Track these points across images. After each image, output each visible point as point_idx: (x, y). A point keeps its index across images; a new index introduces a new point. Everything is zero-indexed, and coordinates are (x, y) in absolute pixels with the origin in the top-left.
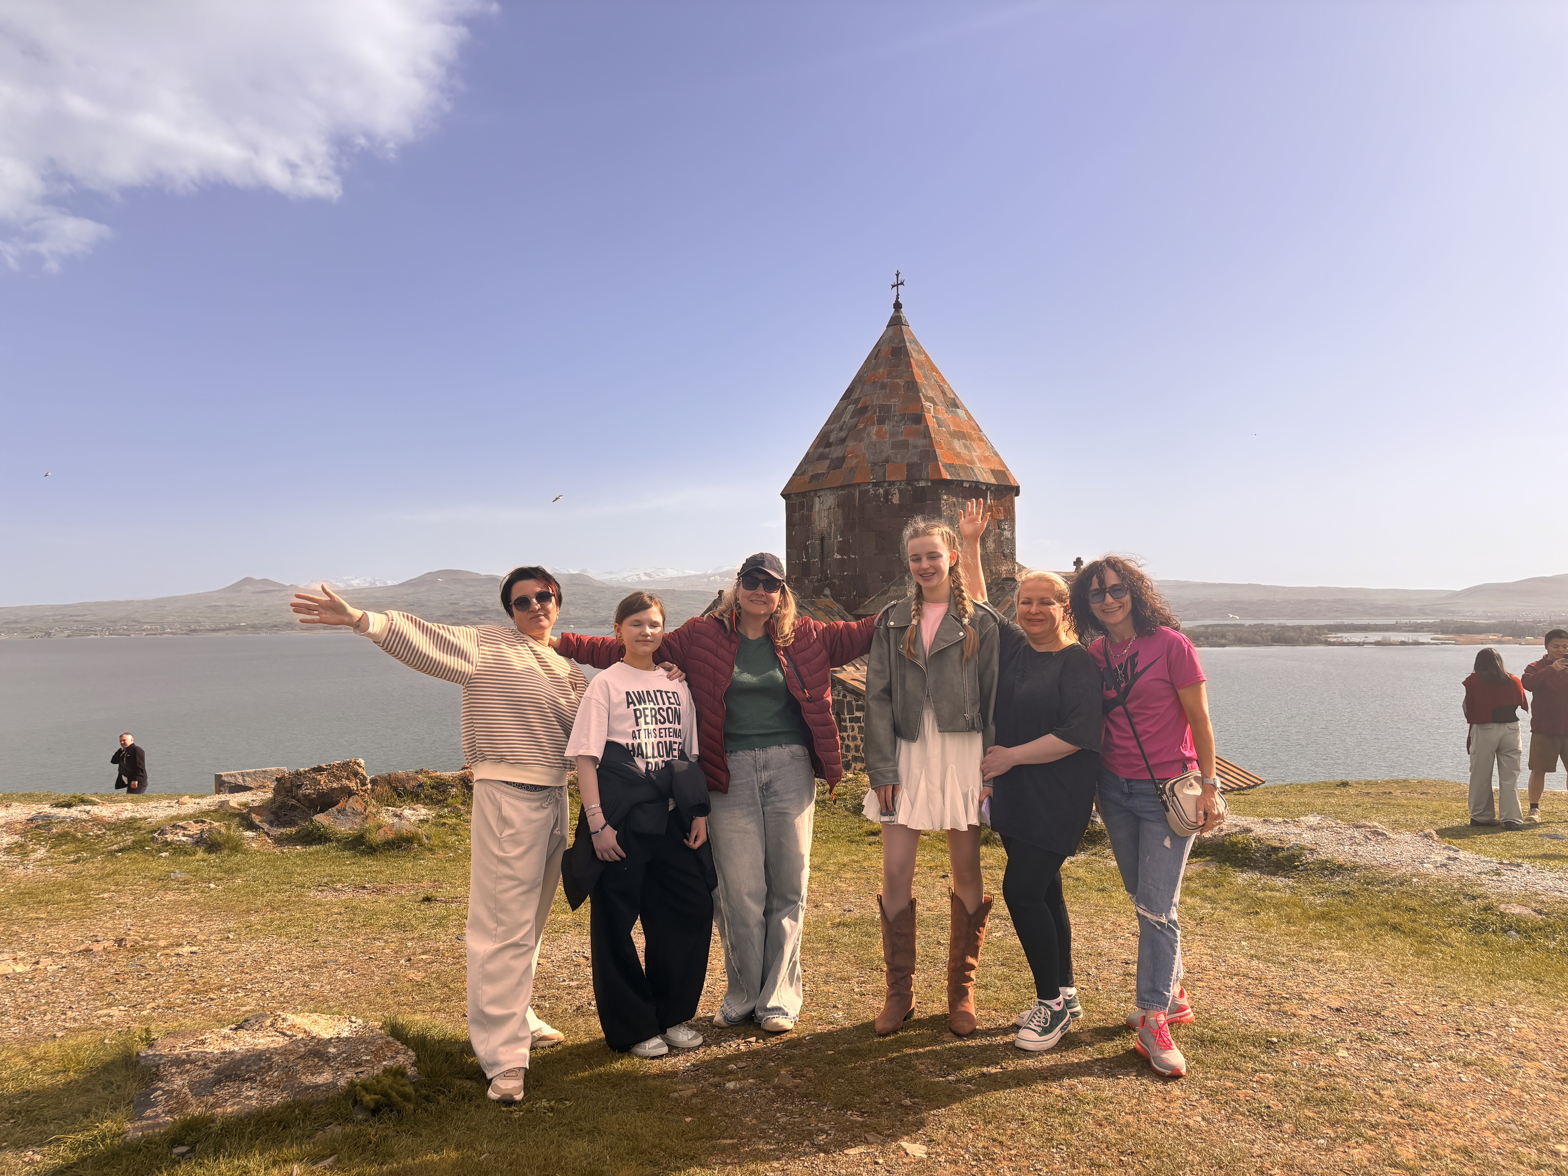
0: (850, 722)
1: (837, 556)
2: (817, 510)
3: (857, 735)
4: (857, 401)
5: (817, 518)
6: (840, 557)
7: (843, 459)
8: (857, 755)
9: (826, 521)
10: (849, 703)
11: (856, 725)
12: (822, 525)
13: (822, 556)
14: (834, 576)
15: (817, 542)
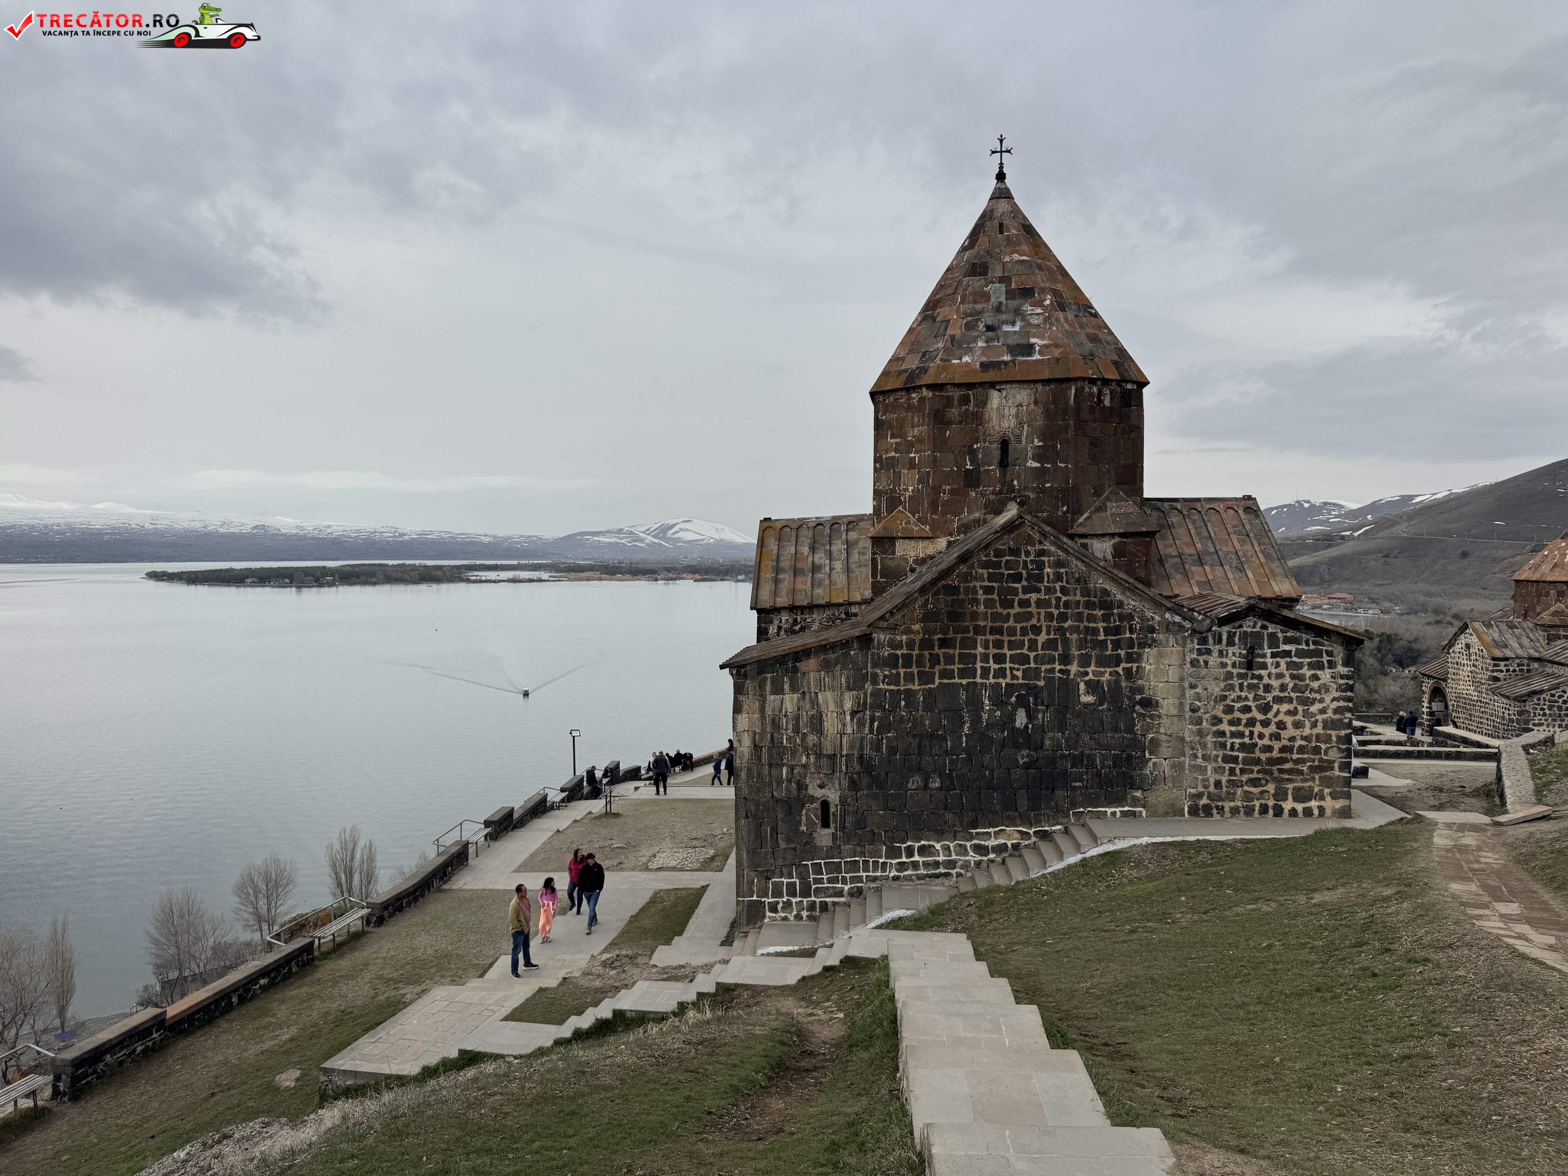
0: (1272, 657)
1: (1032, 464)
2: (995, 406)
3: (1285, 672)
4: (1005, 280)
5: (994, 416)
6: (1039, 465)
9: (1014, 421)
10: (1272, 636)
11: (1283, 662)
12: (1005, 424)
13: (1004, 464)
14: (1026, 488)
15: (994, 446)
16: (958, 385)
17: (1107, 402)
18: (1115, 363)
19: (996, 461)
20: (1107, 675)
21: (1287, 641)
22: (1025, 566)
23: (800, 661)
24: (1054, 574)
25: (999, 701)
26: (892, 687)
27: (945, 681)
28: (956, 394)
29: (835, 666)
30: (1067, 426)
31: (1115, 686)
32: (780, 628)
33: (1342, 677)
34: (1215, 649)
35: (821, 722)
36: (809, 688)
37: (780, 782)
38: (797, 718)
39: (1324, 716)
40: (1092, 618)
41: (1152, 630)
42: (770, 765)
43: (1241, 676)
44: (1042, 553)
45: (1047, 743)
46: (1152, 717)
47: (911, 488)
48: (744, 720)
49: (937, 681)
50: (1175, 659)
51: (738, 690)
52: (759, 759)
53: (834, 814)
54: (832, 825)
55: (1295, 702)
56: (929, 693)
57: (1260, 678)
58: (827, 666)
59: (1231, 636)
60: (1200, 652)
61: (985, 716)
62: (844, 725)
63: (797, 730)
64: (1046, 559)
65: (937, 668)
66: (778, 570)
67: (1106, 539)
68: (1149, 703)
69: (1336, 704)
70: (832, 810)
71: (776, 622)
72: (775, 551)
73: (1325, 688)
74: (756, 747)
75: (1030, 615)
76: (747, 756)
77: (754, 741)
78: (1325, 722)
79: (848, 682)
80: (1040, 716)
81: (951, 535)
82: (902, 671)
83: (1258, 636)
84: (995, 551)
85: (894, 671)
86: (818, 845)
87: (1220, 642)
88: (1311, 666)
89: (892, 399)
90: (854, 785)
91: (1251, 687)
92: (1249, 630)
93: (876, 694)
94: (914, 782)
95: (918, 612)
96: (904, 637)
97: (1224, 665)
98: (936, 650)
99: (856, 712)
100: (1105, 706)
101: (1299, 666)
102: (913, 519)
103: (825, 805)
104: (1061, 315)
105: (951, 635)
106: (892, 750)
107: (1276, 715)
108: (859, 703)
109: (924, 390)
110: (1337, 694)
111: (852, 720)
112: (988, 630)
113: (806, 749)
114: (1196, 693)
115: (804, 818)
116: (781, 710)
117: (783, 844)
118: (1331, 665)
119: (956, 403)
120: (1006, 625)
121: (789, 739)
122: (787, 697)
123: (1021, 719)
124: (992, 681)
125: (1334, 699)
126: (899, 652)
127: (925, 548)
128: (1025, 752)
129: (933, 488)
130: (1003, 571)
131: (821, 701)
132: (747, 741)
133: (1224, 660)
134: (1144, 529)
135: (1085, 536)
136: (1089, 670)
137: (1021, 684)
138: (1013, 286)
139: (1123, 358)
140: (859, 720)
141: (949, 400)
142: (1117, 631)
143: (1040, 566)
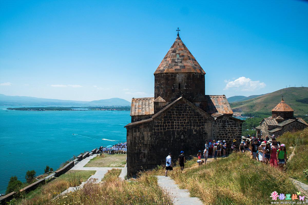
0: (228, 125)
2: (178, 77)
4: (179, 54)
5: (177, 79)
6: (186, 88)
7: (184, 66)
8: (229, 132)
10: (228, 121)
11: (229, 126)
12: (180, 81)
13: (179, 88)
14: (184, 93)
15: (178, 84)
16: (171, 73)
17: (198, 77)
18: (199, 70)
19: (178, 87)
20: (198, 129)
21: (230, 122)
22: (183, 108)
23: (140, 126)
24: (189, 109)
25: (178, 134)
26: (158, 131)
27: (168, 130)
28: (170, 74)
29: (147, 127)
30: (191, 81)
31: (200, 130)
32: (136, 120)
33: (240, 128)
34: (218, 123)
35: (144, 138)
36: (142, 131)
37: (136, 149)
38: (139, 137)
39: (237, 136)
40: (196, 118)
41: (206, 120)
42: (134, 146)
43: (222, 128)
44: (186, 105)
45: (187, 141)
46: (206, 136)
47: (162, 92)
48: (129, 137)
49: (166, 130)
50: (210, 125)
51: (128, 131)
52: (132, 145)
53: (146, 156)
54: (146, 158)
55: (232, 133)
56: (165, 132)
57: (225, 129)
58: (145, 127)
59: (220, 121)
60: (215, 124)
61: (176, 136)
62: (148, 138)
63: (139, 139)
64: (187, 106)
65: (167, 127)
66: (135, 108)
67: (198, 103)
68: (206, 134)
69: (239, 133)
70: (146, 155)
71: (135, 118)
72: (135, 105)
73: (237, 130)
74: (131, 143)
75: (184, 117)
76: (129, 144)
77: (131, 142)
78: (237, 137)
79: (149, 130)
80: (186, 136)
81: (169, 102)
82: (160, 128)
83: (225, 121)
84: (178, 105)
85: (158, 128)
86: (143, 161)
87: (218, 122)
88: (234, 126)
89: (158, 75)
90: (150, 150)
91: (224, 130)
92: (224, 120)
93: (155, 132)
94: (162, 149)
95: (163, 116)
96: (160, 121)
97: (219, 126)
98: (166, 124)
99: (151, 136)
100: (198, 134)
101: (232, 126)
102: (162, 99)
103: (145, 154)
104: (190, 61)
105: (169, 121)
106: (158, 143)
107: (228, 136)
108: (151, 134)
109: (164, 74)
110: (239, 132)
111: (150, 137)
112: (176, 120)
113: (141, 143)
114: (214, 132)
115: (140, 156)
116: (136, 135)
117: (136, 162)
118: (238, 126)
119: (170, 76)
120: (180, 119)
121: (138, 141)
122: (137, 133)
123: (182, 137)
124: (177, 130)
125: (238, 133)
126: (159, 124)
127: (164, 104)
128: (183, 143)
129: (166, 92)
130: (179, 109)
131: (144, 134)
132: (129, 142)
133: (219, 125)
134: (205, 101)
135: (195, 102)
136: (195, 127)
137: (182, 130)
138: (181, 55)
139: (201, 69)
140: (151, 137)
141: (169, 75)
142: (200, 120)
143: (186, 108)
